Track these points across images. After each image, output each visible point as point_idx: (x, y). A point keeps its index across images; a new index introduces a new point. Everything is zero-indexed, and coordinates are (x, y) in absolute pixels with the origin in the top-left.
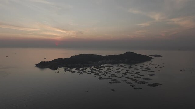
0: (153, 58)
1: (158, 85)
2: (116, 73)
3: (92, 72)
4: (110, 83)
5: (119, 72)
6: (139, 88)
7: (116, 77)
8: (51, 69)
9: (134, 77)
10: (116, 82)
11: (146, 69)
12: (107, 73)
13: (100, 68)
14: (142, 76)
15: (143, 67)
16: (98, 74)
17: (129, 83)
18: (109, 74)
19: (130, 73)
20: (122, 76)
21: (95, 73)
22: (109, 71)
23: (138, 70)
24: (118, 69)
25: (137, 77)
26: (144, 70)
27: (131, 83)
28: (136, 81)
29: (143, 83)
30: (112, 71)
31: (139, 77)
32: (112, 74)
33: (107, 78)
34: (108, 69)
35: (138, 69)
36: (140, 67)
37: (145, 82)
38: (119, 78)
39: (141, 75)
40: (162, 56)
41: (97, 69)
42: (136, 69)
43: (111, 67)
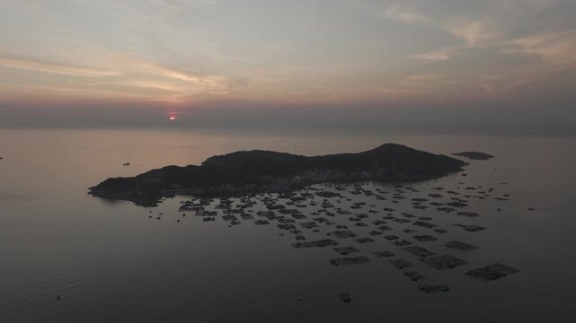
0: (467, 164)
1: (505, 275)
2: (351, 219)
3: (272, 216)
4: (333, 262)
5: (363, 216)
6: (438, 288)
7: (352, 236)
8: (138, 203)
9: (416, 237)
10: (355, 260)
11: (449, 204)
12: (321, 220)
13: (299, 199)
14: (443, 232)
15: (438, 196)
16: (293, 227)
17: (401, 265)
18: (328, 223)
19: (397, 220)
20: (374, 233)
21: (281, 219)
22: (328, 214)
23: (423, 208)
24: (357, 206)
25: (426, 238)
26: (444, 209)
27: (408, 265)
28: (423, 253)
29: (451, 264)
30: (339, 211)
31: (432, 239)
32: (338, 227)
33: (322, 244)
34: (326, 205)
35: (423, 204)
36: (430, 195)
37: (455, 260)
38: (363, 241)
39: (438, 231)
40: (492, 157)
41: (289, 204)
42: (418, 203)
43: (334, 195)
